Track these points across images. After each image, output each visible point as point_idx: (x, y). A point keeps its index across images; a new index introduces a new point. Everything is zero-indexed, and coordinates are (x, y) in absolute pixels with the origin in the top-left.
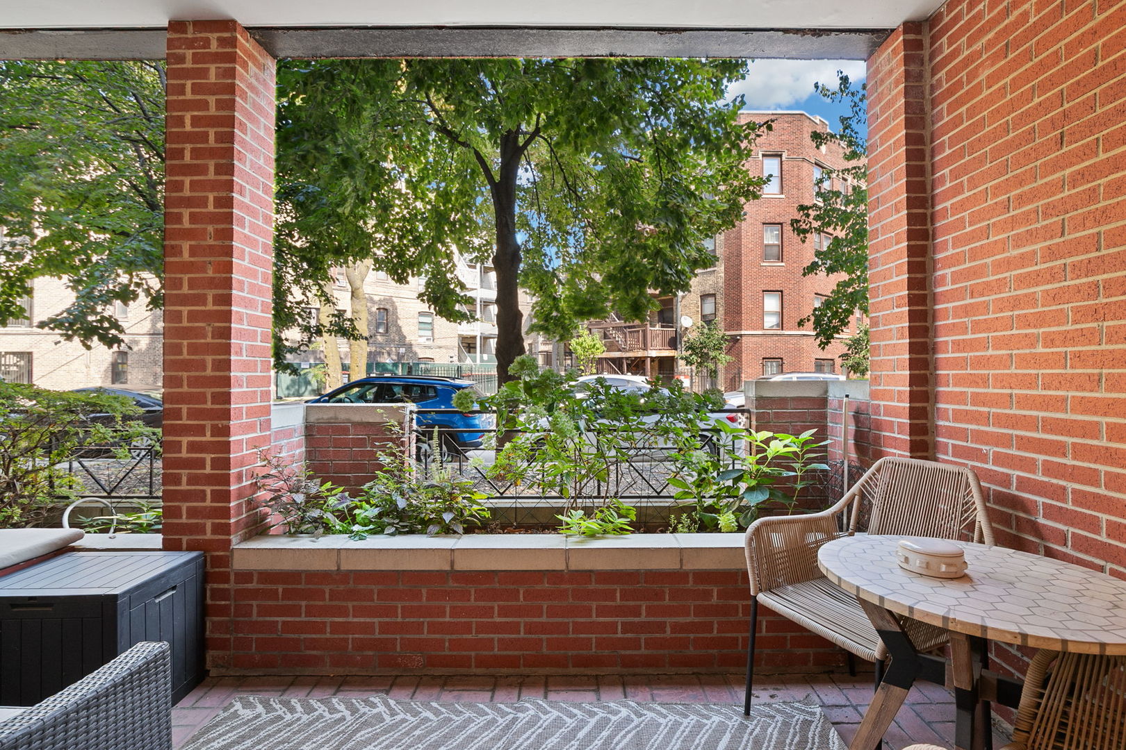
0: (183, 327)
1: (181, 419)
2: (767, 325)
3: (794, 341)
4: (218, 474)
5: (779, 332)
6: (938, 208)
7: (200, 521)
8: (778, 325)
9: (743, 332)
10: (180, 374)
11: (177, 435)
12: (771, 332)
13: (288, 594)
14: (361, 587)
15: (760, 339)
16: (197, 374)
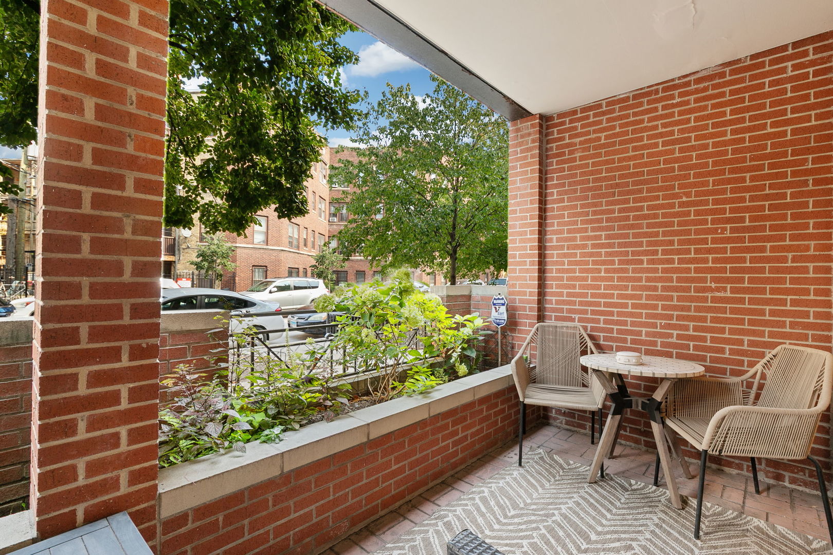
0: (83, 215)
1: (78, 343)
2: (256, 241)
3: (275, 254)
4: (139, 408)
5: (265, 247)
6: (548, 206)
7: (109, 475)
8: (263, 241)
9: (238, 245)
10: (77, 279)
11: (70, 366)
12: (259, 246)
13: (228, 520)
14: (301, 481)
15: (251, 251)
16: (108, 279)
